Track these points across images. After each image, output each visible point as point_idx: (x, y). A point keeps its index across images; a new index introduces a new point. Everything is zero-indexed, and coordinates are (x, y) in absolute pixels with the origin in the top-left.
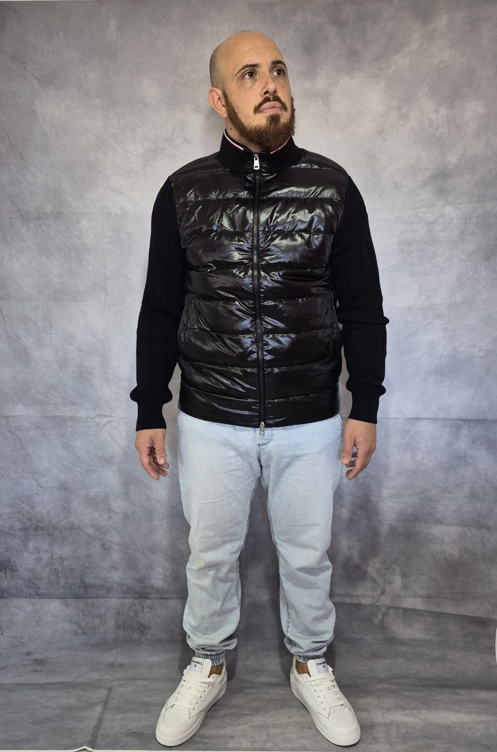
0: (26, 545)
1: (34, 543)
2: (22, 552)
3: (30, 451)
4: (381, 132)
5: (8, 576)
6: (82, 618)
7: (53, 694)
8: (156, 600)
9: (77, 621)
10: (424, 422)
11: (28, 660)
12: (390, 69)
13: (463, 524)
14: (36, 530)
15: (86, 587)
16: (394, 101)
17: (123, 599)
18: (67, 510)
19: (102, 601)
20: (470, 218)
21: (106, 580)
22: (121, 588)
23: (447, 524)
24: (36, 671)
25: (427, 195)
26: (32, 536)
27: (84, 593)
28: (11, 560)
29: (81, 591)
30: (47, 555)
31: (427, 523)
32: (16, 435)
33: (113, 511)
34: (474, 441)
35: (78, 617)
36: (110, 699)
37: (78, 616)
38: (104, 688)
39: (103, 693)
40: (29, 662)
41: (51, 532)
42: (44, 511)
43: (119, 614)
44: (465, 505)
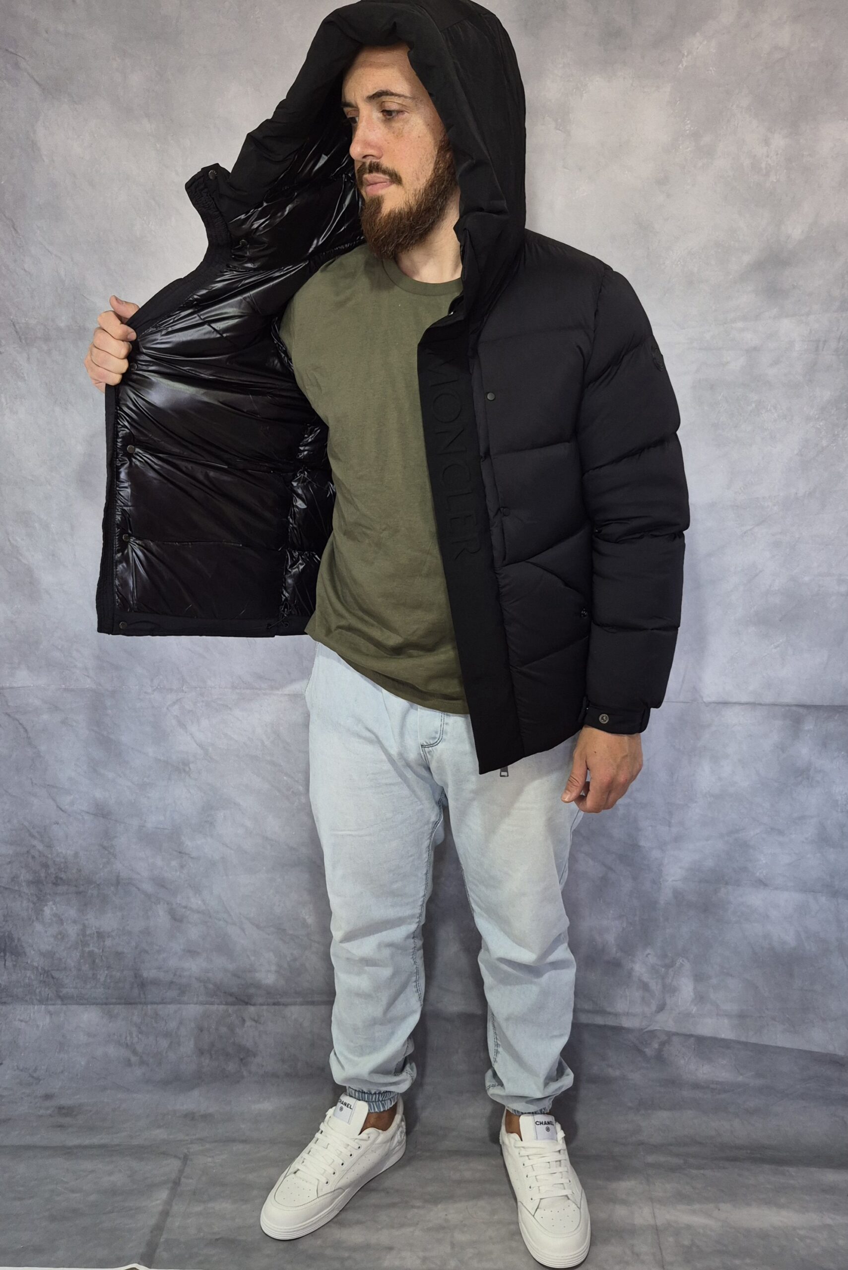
0: (39, 912)
1: (53, 906)
2: (33, 922)
3: (43, 748)
4: (662, 181)
5: (9, 964)
6: (138, 1038)
7: (87, 1165)
8: (265, 1007)
9: (129, 1043)
10: (737, 709)
11: (47, 1108)
12: (681, 62)
13: (805, 888)
14: (56, 884)
15: (143, 985)
16: (688, 122)
17: (208, 1006)
18: (107, 849)
19: (172, 1008)
20: (825, 342)
21: (178, 973)
22: (204, 986)
23: (776, 889)
24: (59, 1126)
25: (746, 298)
26: (50, 894)
27: (140, 994)
28: (14, 936)
29: (136, 991)
30: (76, 927)
31: (738, 886)
32: (19, 721)
33: (189, 854)
34: (824, 743)
35: (131, 1037)
36: (184, 1177)
37: (131, 1034)
38: (176, 1157)
39: (172, 1165)
40: (49, 1112)
41: (82, 888)
42: (70, 853)
43: (201, 1030)
44: (809, 856)
